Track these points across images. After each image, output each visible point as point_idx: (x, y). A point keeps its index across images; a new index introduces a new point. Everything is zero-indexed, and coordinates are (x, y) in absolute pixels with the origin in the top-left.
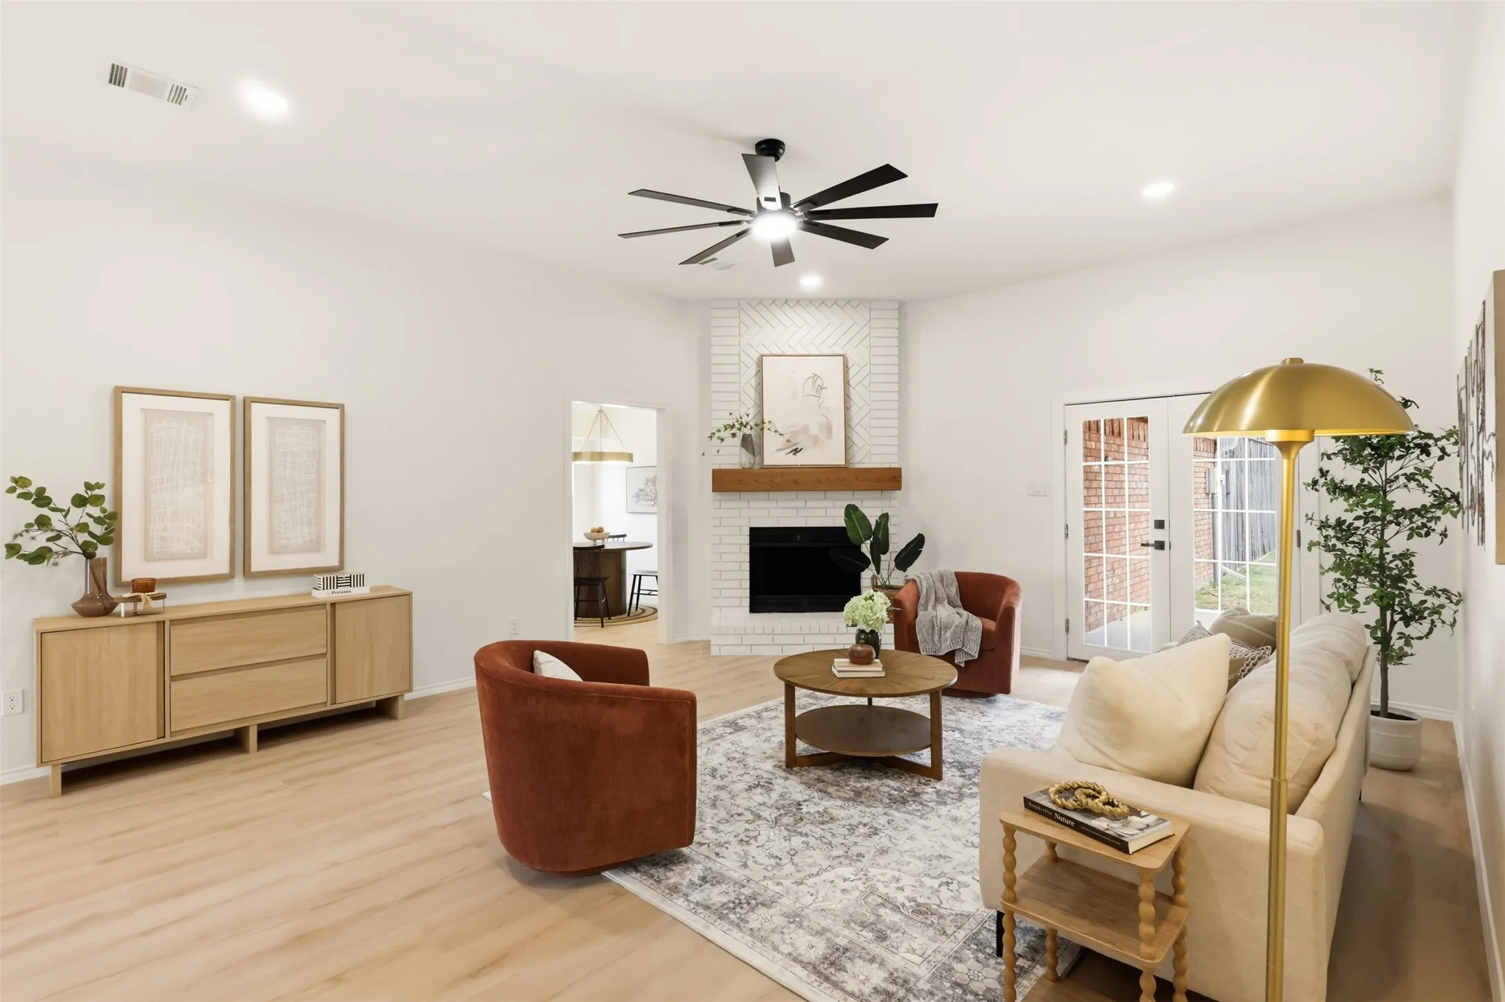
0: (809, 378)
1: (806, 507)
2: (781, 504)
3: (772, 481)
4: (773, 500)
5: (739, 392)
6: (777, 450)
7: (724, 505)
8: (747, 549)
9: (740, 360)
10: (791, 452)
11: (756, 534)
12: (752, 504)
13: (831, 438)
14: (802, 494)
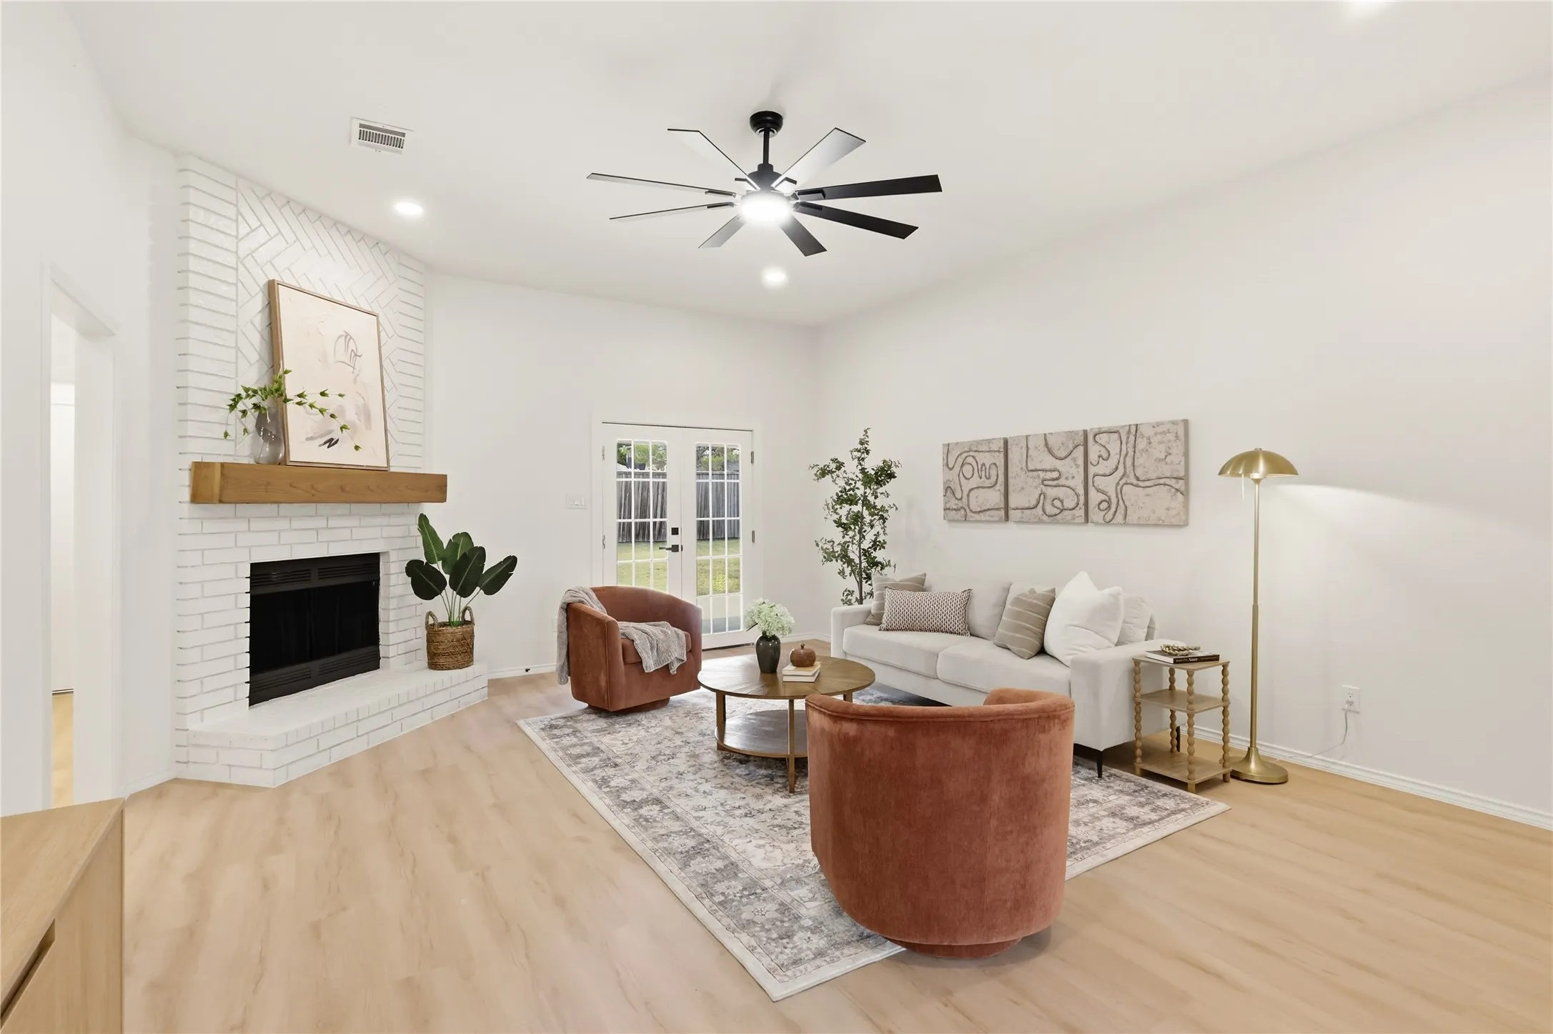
0: (340, 337)
1: (327, 528)
2: (297, 524)
3: (312, 487)
4: (286, 517)
5: (235, 333)
6: (308, 439)
7: (209, 526)
8: (246, 600)
9: (238, 279)
10: (325, 443)
11: (260, 573)
12: (255, 525)
13: (370, 429)
14: (322, 508)
